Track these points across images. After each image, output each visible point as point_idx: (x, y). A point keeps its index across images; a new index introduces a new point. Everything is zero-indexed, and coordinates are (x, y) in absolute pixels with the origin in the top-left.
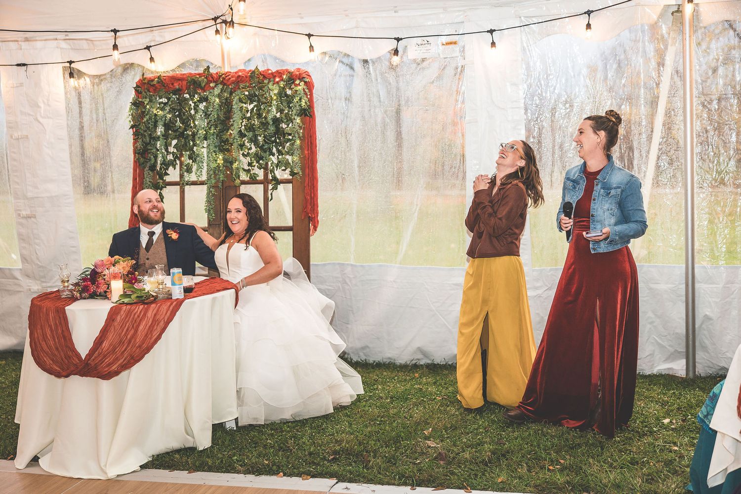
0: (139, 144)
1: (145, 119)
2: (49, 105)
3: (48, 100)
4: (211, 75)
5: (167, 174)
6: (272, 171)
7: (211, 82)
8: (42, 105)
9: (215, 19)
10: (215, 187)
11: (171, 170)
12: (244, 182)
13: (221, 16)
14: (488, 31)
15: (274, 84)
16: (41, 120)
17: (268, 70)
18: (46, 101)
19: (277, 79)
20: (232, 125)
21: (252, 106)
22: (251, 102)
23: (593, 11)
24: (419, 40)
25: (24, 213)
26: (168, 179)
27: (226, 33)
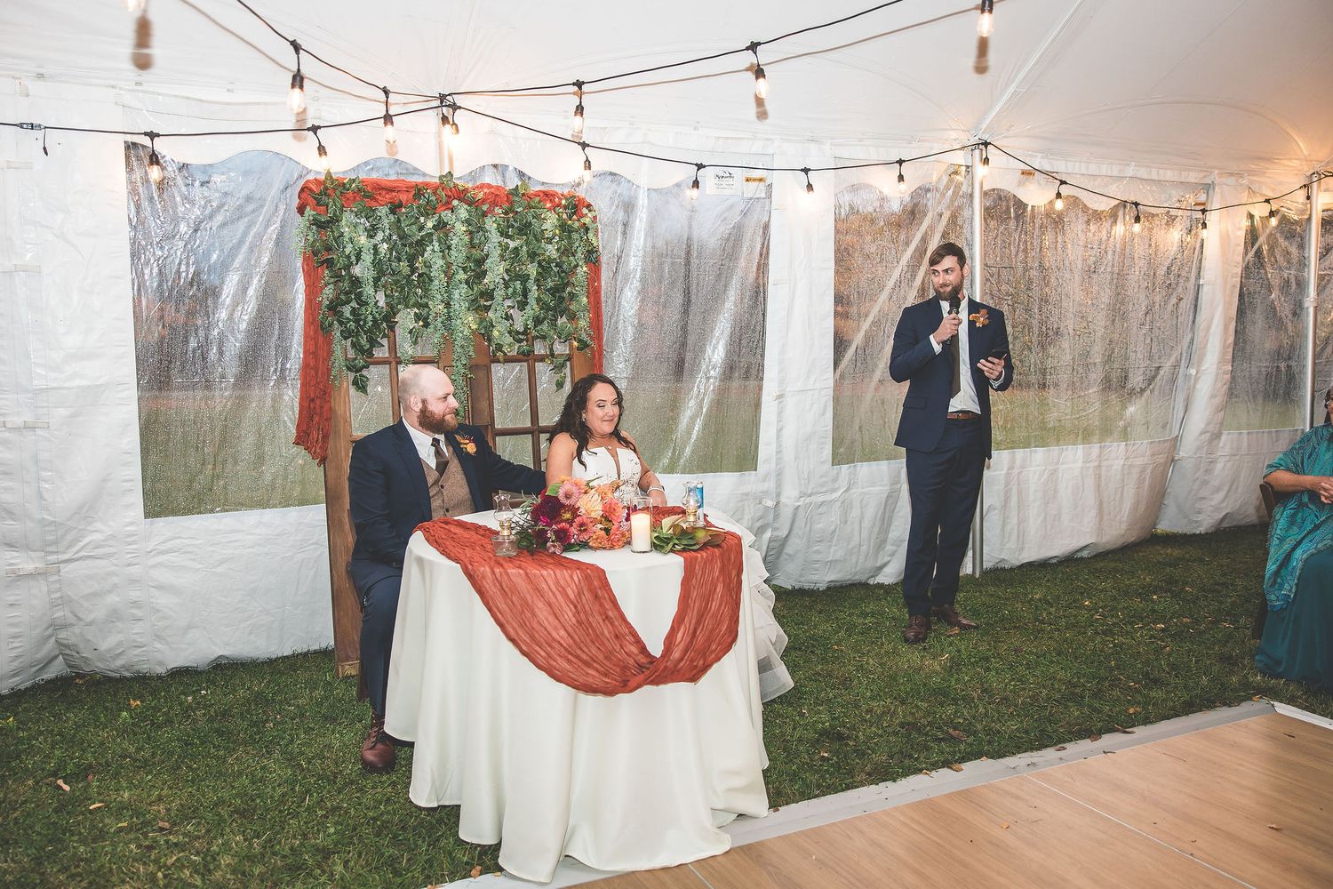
4: (453, 184)
7: (453, 196)
9: (442, 97)
13: (449, 95)
14: (802, 170)
16: (73, 238)
19: (548, 205)
21: (516, 241)
23: (904, 161)
24: (720, 171)
27: (454, 124)
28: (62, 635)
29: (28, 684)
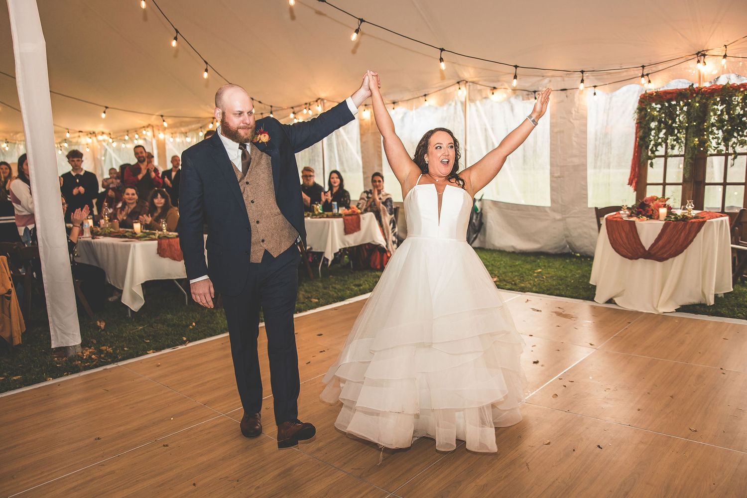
0: (641, 133)
1: (647, 119)
2: (578, 112)
3: (578, 109)
4: (694, 89)
5: (657, 150)
6: (734, 148)
7: (693, 93)
8: (574, 112)
9: (697, 54)
10: (691, 158)
11: (659, 148)
12: (711, 155)
13: (701, 51)
15: (739, 92)
16: (571, 120)
17: (734, 84)
18: (576, 110)
19: (742, 90)
20: (707, 120)
21: (722, 107)
22: (722, 105)
25: (556, 175)
26: (657, 153)
27: (704, 62)
28: (567, 239)
29: (559, 252)
